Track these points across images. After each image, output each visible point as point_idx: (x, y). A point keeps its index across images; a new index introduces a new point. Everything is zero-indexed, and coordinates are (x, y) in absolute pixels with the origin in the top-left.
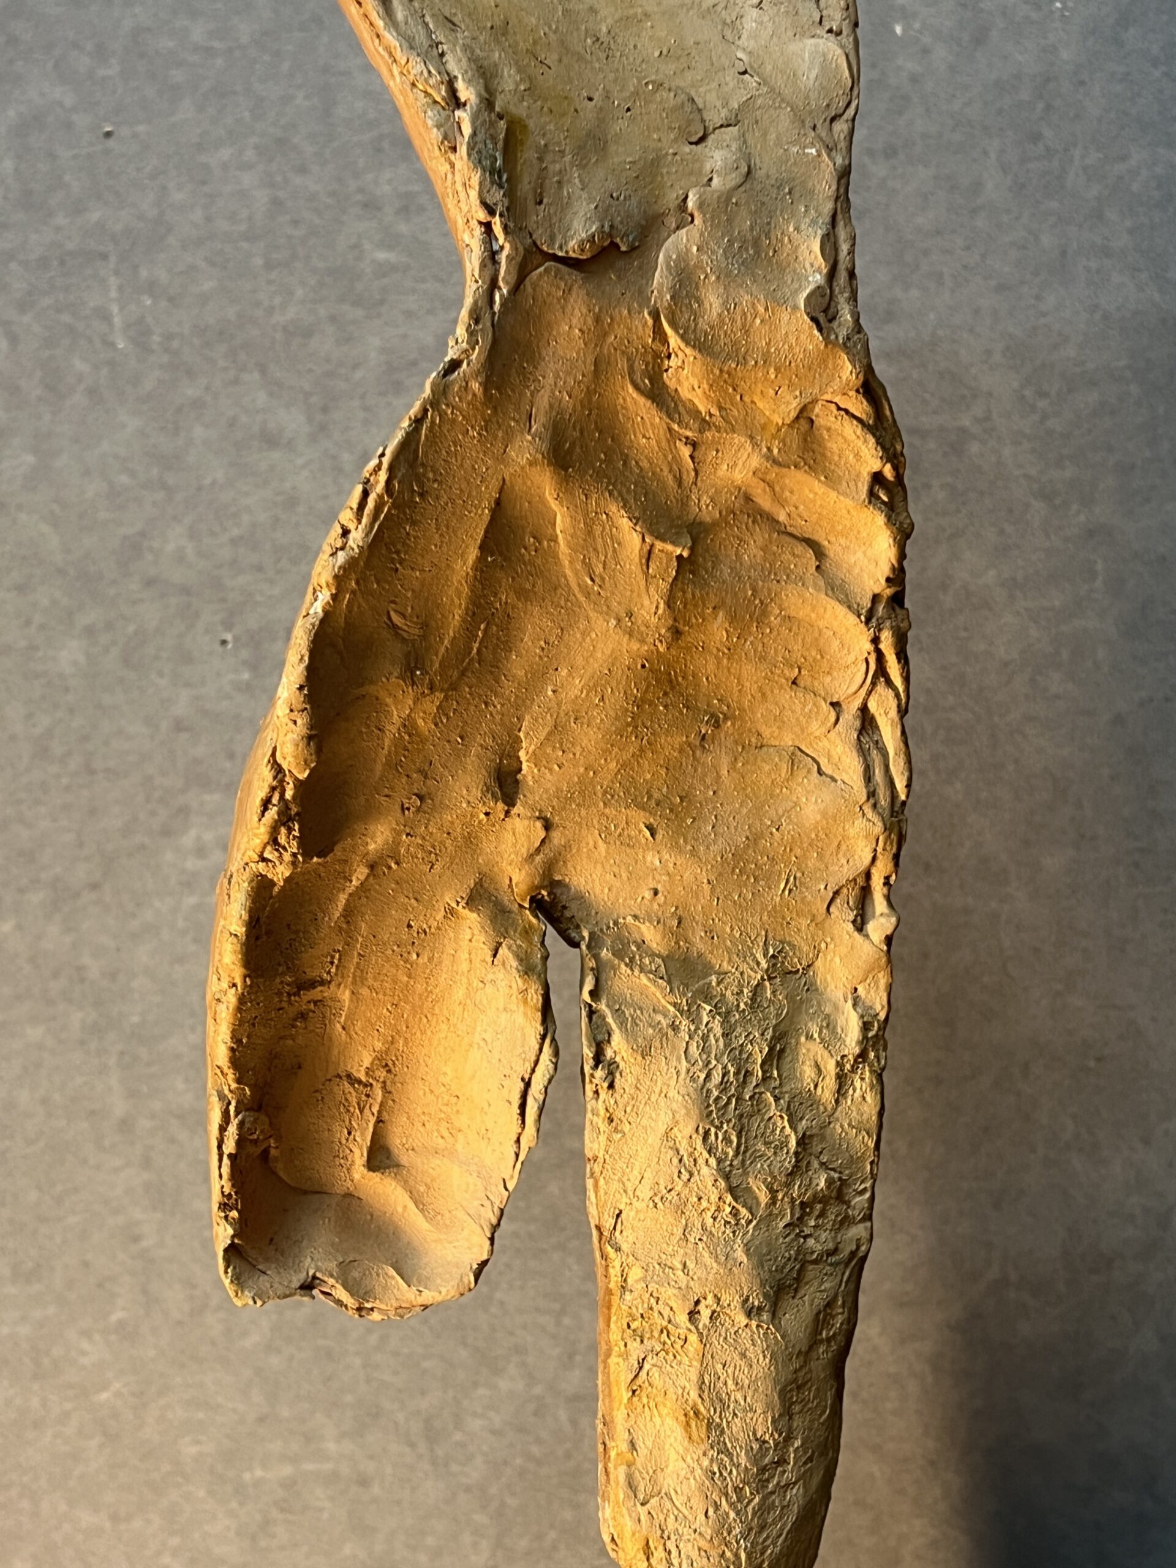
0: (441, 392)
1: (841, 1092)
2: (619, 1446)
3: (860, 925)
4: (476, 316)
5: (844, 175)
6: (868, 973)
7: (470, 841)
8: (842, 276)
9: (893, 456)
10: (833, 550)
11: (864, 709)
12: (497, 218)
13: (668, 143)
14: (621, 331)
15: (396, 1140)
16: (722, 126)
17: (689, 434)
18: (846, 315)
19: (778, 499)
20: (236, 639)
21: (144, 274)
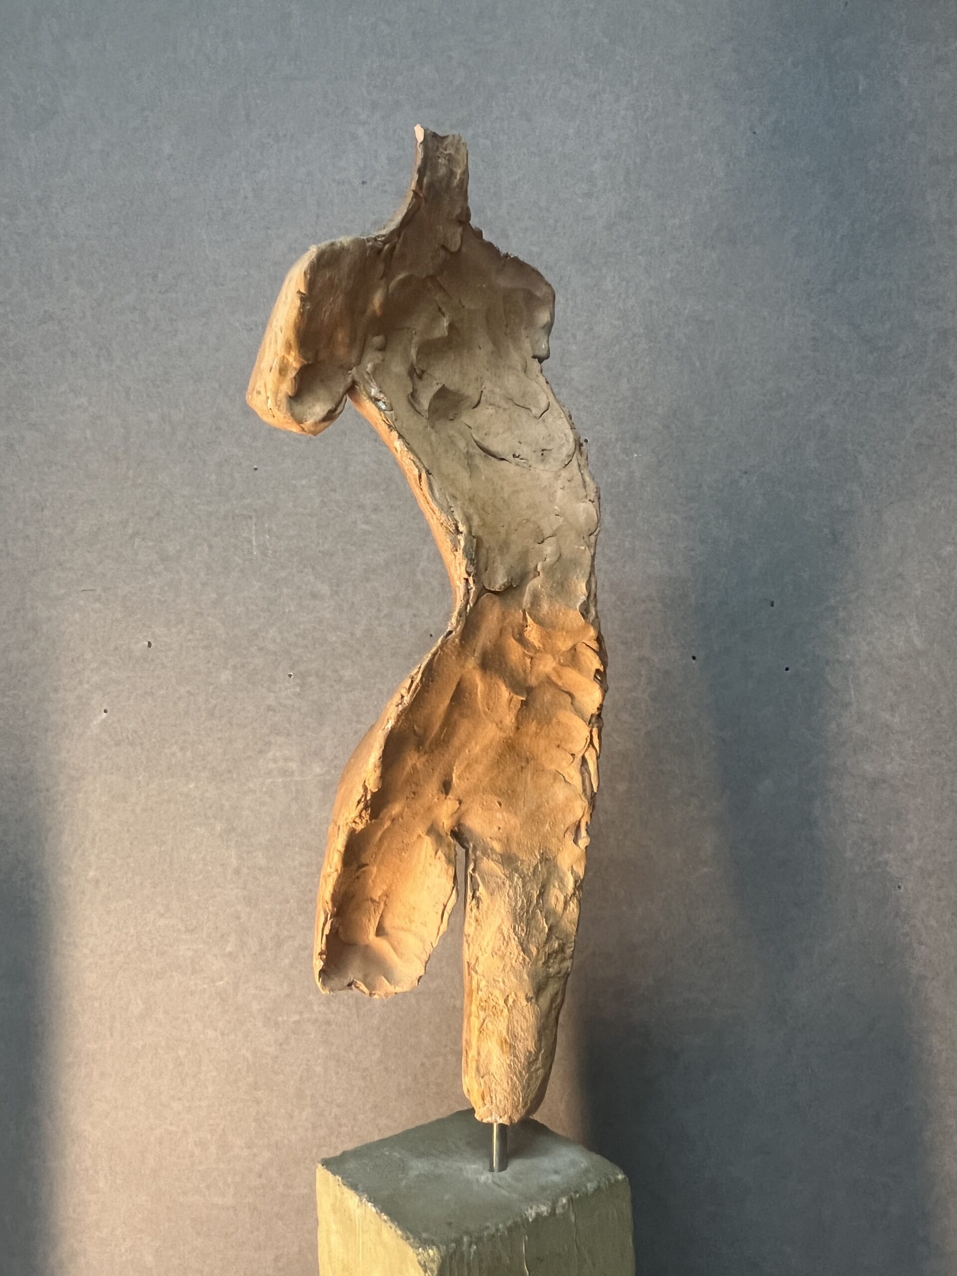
0: (444, 643)
1: (565, 909)
2: (473, 1053)
3: (575, 841)
4: (460, 615)
5: (593, 557)
6: (579, 860)
7: (430, 809)
8: (592, 598)
9: (604, 663)
10: (577, 697)
11: (583, 757)
12: (471, 578)
13: (530, 543)
14: (511, 618)
15: (387, 924)
16: (550, 537)
17: (530, 654)
18: (593, 612)
19: (560, 677)
20: (295, 675)
21: (267, 526)
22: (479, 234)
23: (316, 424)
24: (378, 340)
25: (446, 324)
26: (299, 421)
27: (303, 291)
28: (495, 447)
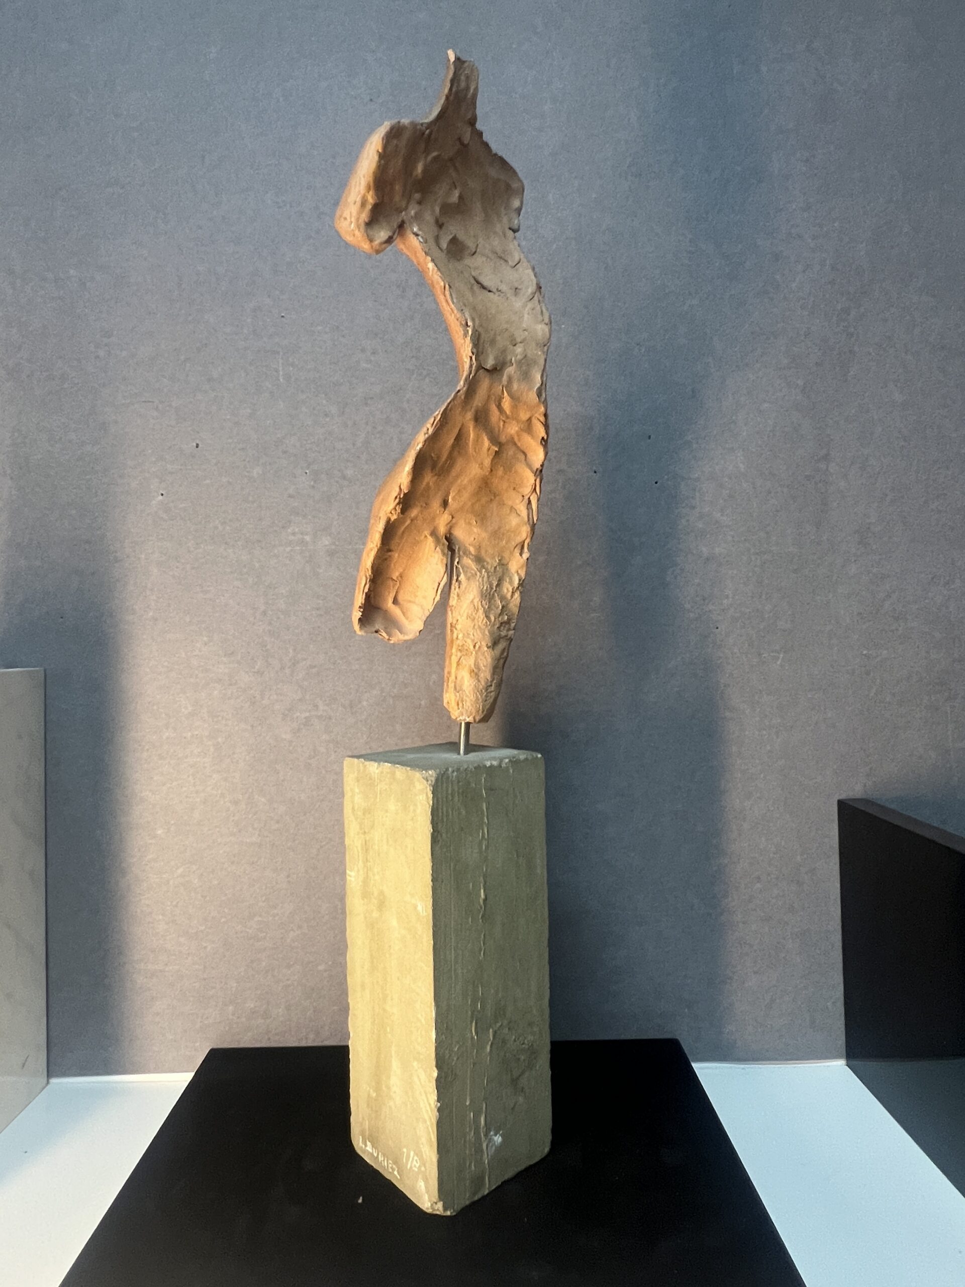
0: (455, 398)
1: (512, 596)
2: (452, 678)
3: (521, 554)
4: (466, 380)
5: (546, 360)
6: (522, 567)
8: (544, 386)
9: (547, 433)
10: (528, 455)
11: (529, 498)
12: (474, 356)
13: (508, 344)
14: (495, 389)
15: (400, 598)
16: (520, 343)
17: (503, 418)
18: (544, 395)
19: (519, 440)
20: (310, 472)
21: (290, 359)
22: (480, 134)
23: (381, 244)
24: (417, 196)
25: (457, 195)
26: (371, 241)
27: (380, 151)
28: (486, 283)
